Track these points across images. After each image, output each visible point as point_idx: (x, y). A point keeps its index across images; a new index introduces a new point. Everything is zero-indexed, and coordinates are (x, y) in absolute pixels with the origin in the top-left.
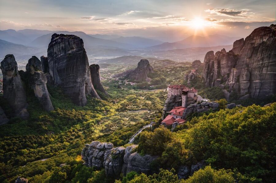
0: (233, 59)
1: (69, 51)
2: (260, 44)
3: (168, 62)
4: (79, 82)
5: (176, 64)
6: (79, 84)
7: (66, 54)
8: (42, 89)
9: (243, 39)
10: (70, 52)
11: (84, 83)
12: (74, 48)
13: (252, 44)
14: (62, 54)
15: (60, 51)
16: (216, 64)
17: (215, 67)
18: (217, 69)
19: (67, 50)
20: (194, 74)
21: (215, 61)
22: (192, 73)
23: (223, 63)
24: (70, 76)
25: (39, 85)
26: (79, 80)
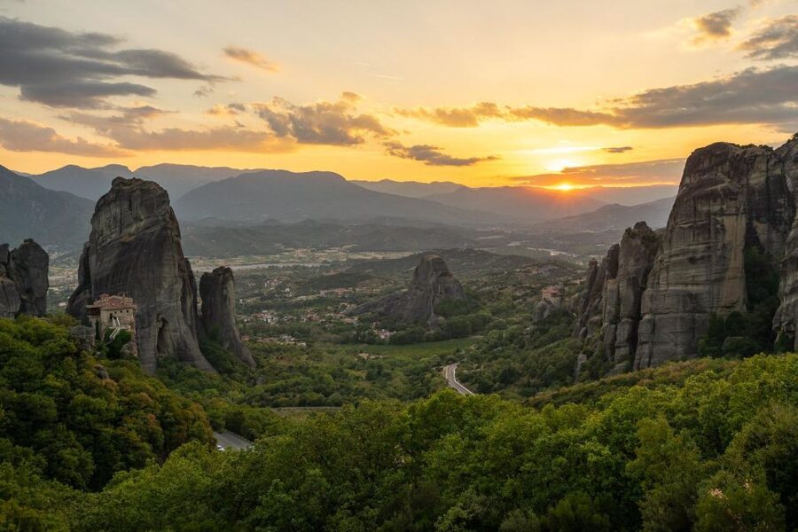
0: (643, 249)
1: (130, 225)
7: (122, 235)
10: (133, 229)
11: (154, 317)
12: (142, 217)
14: (113, 235)
15: (110, 227)
19: (125, 225)
20: (549, 302)
22: (545, 299)
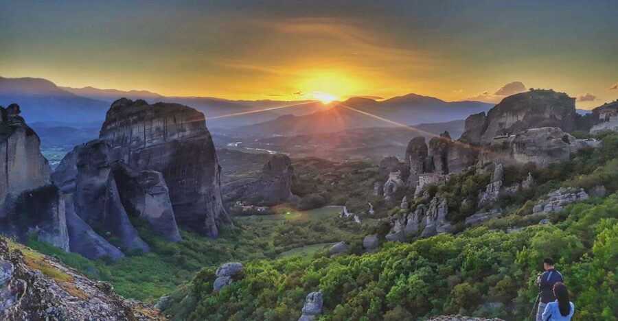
1: (173, 134)
2: (514, 125)
3: (317, 162)
4: (205, 195)
5: (339, 168)
6: (203, 197)
7: (167, 141)
8: (163, 201)
9: (483, 113)
10: (175, 137)
12: (186, 129)
13: (501, 124)
14: (155, 141)
15: (151, 135)
16: (438, 162)
17: (438, 168)
18: (442, 169)
19: (168, 134)
20: (395, 182)
21: (435, 157)
22: (392, 180)
23: (454, 159)
24: (182, 184)
25: (158, 194)
26: (203, 190)
